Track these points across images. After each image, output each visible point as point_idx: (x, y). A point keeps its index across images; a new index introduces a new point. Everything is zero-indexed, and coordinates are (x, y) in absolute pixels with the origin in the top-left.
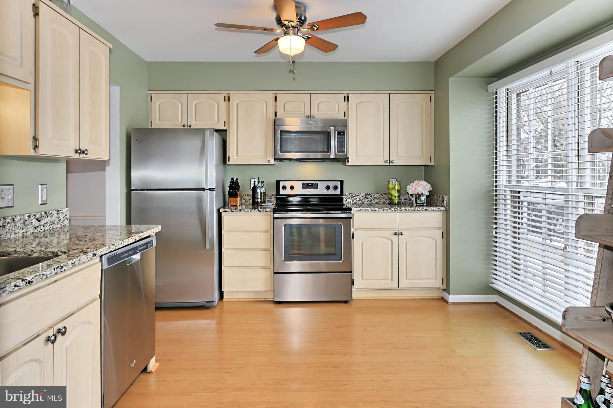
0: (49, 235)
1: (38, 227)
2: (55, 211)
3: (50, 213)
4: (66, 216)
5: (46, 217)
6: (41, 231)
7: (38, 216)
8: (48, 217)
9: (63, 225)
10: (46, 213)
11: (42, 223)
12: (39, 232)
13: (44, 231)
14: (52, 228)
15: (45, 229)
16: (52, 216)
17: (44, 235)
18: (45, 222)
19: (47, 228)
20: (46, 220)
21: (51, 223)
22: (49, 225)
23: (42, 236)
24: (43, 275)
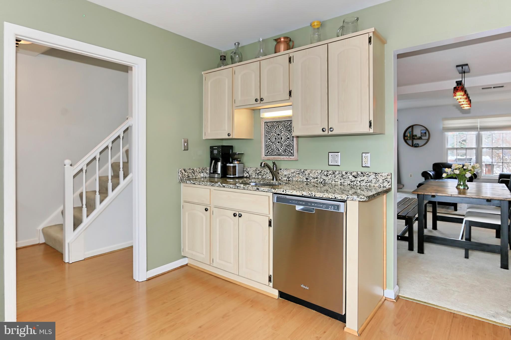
0: (365, 189)
1: (354, 181)
2: (372, 173)
3: (367, 174)
4: (386, 179)
5: (362, 176)
6: (356, 184)
7: (354, 174)
8: (364, 176)
9: (382, 186)
10: (362, 173)
11: (359, 179)
12: (355, 185)
13: (360, 185)
14: (368, 185)
15: (361, 184)
16: (369, 176)
17: (360, 188)
18: (362, 179)
19: (363, 184)
20: (363, 178)
21: (367, 182)
22: (366, 183)
23: (358, 188)
24: (229, 186)
